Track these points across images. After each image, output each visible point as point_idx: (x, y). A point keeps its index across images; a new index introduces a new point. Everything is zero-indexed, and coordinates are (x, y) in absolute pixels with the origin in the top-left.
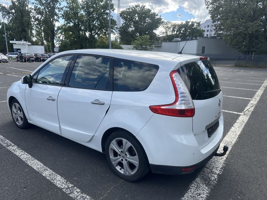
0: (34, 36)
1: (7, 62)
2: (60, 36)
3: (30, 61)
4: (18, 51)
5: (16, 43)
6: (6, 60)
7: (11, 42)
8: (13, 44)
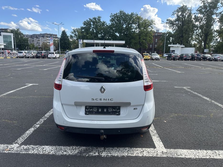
0: (193, 40)
1: (159, 60)
2: (218, 38)
3: (175, 59)
4: (173, 52)
5: (173, 47)
6: (158, 59)
7: (169, 45)
8: (170, 47)
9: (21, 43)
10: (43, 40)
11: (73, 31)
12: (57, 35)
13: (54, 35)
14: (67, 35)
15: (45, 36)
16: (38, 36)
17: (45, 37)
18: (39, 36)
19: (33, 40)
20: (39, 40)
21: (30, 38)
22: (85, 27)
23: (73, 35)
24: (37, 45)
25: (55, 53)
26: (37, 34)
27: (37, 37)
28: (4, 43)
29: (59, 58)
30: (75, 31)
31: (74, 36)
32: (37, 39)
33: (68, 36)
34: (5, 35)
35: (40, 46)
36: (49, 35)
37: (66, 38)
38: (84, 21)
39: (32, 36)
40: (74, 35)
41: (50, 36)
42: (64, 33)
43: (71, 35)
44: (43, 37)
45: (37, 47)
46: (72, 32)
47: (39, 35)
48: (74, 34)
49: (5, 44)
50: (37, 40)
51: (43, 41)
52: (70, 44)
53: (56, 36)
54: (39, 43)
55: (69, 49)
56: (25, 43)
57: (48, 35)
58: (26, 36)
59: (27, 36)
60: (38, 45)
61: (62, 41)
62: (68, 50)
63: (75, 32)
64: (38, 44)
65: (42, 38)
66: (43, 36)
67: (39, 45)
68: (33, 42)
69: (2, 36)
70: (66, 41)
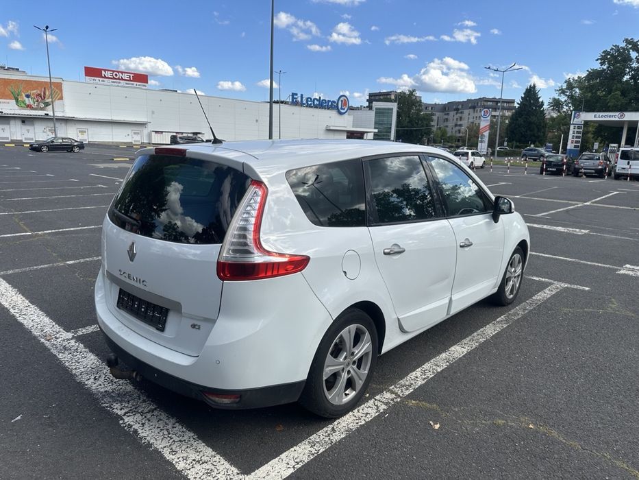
9: (413, 126)
10: (471, 116)
11: (565, 86)
12: (514, 102)
13: (506, 102)
14: (540, 100)
15: (479, 105)
16: (460, 107)
17: (479, 110)
18: (462, 105)
19: (446, 117)
20: (461, 118)
21: (441, 113)
22: (604, 70)
23: (563, 98)
24: (454, 132)
25: (470, 154)
26: (459, 102)
27: (457, 110)
28: (375, 128)
29: (482, 167)
30: (570, 85)
31: (566, 101)
32: (456, 114)
33: (542, 102)
34: (380, 109)
35: (461, 135)
36: (490, 101)
37: (536, 110)
38: (604, 52)
39: (446, 108)
40: (566, 98)
41: (494, 104)
42: (531, 93)
43: (557, 97)
44: (474, 108)
45: (451, 137)
46: (562, 89)
47: (463, 103)
48: (568, 94)
49: (376, 131)
50: (456, 116)
51: (471, 120)
52: (544, 127)
53: (512, 105)
54: (461, 125)
55: (539, 142)
56: (422, 126)
57: (485, 104)
58: (430, 108)
59: (434, 106)
60: (456, 131)
61: (519, 119)
62: (532, 146)
63: (572, 89)
64: (457, 128)
65: (471, 110)
66: (474, 105)
67: (459, 131)
68: (446, 124)
69: (374, 112)
70: (534, 119)
